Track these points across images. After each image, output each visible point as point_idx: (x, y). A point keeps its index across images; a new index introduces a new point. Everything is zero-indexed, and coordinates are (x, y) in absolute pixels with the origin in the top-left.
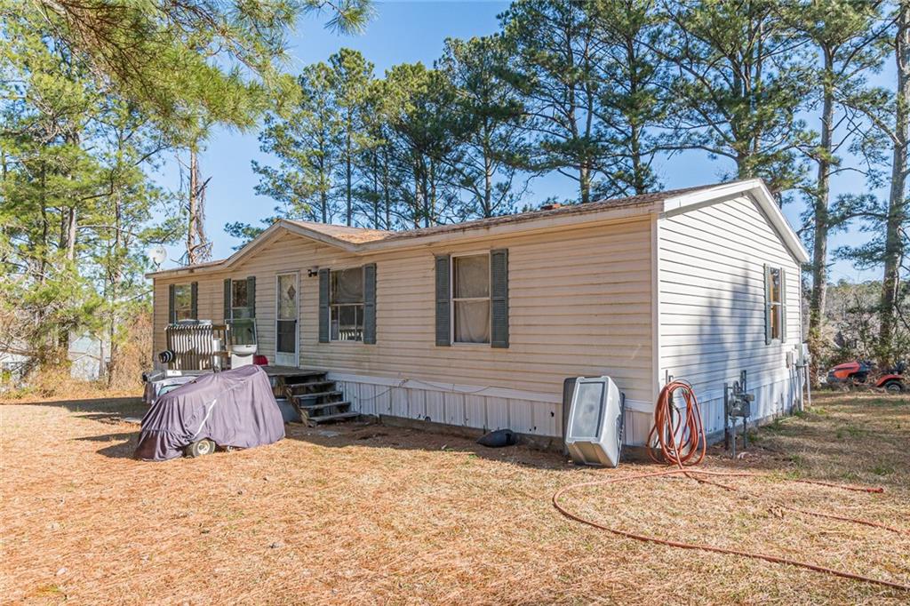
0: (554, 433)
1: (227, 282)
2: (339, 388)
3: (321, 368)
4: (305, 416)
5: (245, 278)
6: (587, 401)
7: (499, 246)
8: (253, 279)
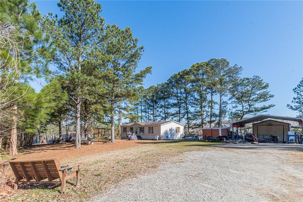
0: (154, 138)
1: (130, 128)
3: (140, 135)
4: (138, 138)
6: (157, 136)
8: (133, 128)
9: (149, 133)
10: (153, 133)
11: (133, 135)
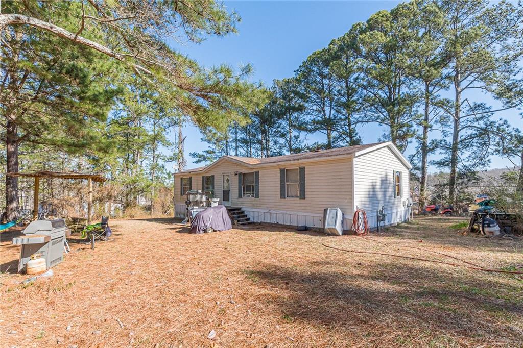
0: (321, 226)
1: (203, 177)
2: (246, 213)
3: (239, 206)
4: (236, 222)
5: (210, 175)
6: (331, 215)
7: (302, 166)
8: (213, 176)
9: (283, 196)
10: (303, 196)
11: (214, 205)
